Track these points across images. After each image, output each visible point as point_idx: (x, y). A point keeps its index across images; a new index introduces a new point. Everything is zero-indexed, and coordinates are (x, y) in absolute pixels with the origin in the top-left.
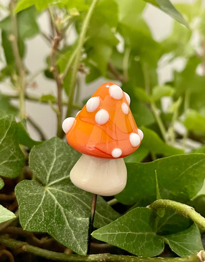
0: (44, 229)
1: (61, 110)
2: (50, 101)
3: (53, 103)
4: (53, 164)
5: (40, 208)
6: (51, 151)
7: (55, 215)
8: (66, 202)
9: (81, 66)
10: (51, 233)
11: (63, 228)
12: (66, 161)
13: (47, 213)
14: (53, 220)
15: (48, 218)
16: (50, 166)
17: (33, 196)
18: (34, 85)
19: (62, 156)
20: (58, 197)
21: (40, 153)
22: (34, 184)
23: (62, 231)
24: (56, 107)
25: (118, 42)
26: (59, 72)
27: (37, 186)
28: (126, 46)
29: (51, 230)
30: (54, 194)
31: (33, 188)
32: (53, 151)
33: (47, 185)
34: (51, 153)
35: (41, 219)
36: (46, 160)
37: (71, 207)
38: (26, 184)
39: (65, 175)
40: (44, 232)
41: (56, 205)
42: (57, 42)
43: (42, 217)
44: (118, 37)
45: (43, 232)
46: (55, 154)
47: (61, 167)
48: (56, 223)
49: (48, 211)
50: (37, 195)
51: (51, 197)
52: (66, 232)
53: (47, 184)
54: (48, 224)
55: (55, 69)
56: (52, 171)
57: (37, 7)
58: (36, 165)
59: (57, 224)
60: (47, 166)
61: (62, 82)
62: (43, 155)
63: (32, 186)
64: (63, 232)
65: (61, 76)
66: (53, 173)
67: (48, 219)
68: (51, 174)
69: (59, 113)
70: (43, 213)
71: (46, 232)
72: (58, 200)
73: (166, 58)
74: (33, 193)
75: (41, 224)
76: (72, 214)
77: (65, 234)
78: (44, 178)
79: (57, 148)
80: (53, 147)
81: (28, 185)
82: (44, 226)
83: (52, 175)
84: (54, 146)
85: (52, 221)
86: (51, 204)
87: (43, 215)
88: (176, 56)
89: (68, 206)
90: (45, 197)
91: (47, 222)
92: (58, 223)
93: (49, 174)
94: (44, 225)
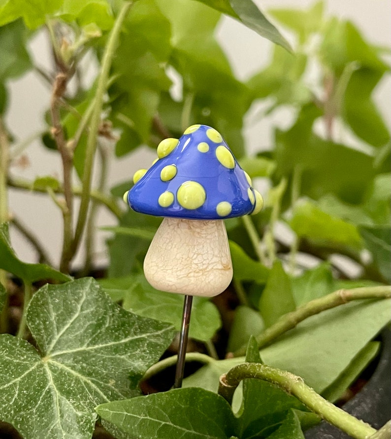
0: (7, 417)
1: (69, 205)
2: (50, 190)
3: (57, 192)
4: (71, 321)
5: (15, 384)
6: (75, 300)
7: (39, 402)
8: (69, 386)
9: (105, 126)
10: (19, 427)
11: (47, 425)
12: (96, 321)
13: (24, 394)
14: (31, 409)
15: (23, 402)
16: (64, 325)
17: (10, 362)
18: (24, 162)
19: (92, 312)
20: (57, 376)
21: (54, 299)
22: (22, 346)
23: (43, 430)
24: (61, 199)
25: (170, 83)
26: (66, 138)
27: (27, 350)
28: (186, 90)
29: (22, 423)
30: (54, 371)
31: (18, 350)
32: (77, 301)
33: (49, 355)
34: (74, 303)
35: (9, 401)
36: (59, 313)
37: (75, 394)
38: (7, 340)
39: (86, 345)
40: (6, 421)
41: (47, 388)
42: (63, 84)
43: (12, 398)
44: (172, 74)
45: (3, 421)
46: (79, 307)
47: (82, 331)
48: (36, 413)
49: (27, 392)
50: (19, 364)
51: (45, 373)
52: (50, 434)
53: (48, 352)
54: (20, 411)
55: (59, 131)
56: (64, 334)
57: (27, 22)
58: (38, 316)
59: (39, 416)
60: (58, 322)
61: (72, 154)
62: (58, 303)
63: (17, 347)
64: (47, 432)
65: (70, 144)
66: (65, 337)
67: (21, 404)
68: (63, 338)
69: (66, 210)
70: (17, 392)
71: (10, 422)
72: (56, 380)
73: (259, 107)
74: (13, 358)
75: (6, 407)
76: (71, 405)
77: (48, 435)
78: (46, 342)
79: (86, 296)
80: (81, 295)
81: (10, 343)
82: (9, 412)
83: (64, 340)
84: (82, 293)
85: (29, 409)
86: (39, 384)
87: (16, 395)
88: (280, 102)
89: (70, 394)
90: (34, 371)
91: (19, 408)
92: (41, 416)
93: (57, 337)
94: (11, 410)
